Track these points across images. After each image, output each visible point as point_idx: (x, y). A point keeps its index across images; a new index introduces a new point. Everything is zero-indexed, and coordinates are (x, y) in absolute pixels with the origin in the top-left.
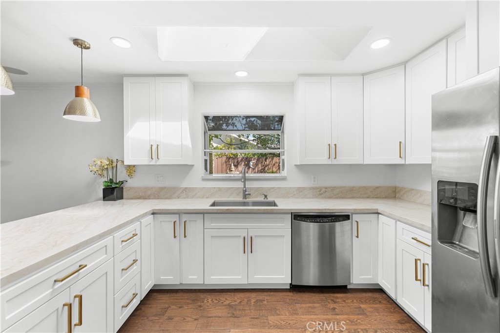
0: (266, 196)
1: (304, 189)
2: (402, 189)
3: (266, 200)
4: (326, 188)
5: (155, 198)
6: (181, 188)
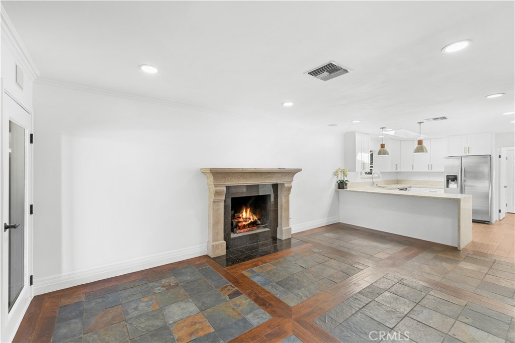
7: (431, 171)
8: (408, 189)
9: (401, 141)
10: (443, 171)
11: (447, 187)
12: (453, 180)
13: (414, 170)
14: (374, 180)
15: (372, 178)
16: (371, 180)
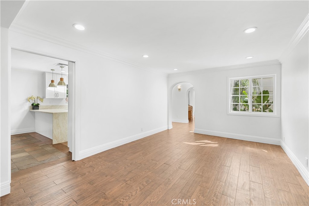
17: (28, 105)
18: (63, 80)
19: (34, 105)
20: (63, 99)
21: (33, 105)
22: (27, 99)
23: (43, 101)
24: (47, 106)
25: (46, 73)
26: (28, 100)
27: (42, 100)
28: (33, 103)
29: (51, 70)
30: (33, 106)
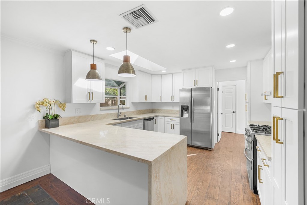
0: (125, 115)
1: (134, 111)
2: (155, 109)
3: (125, 117)
4: (139, 111)
5: (76, 123)
6: (91, 115)
7: (173, 101)
8: (155, 118)
9: (151, 74)
10: (179, 102)
11: (182, 116)
12: (186, 110)
13: (162, 101)
14: (120, 111)
15: (118, 109)
16: (116, 111)
17: (36, 118)
18: (130, 62)
19: (50, 117)
20: (96, 103)
21: (46, 117)
22: (34, 105)
23: (66, 109)
24: (72, 118)
25: (73, 51)
26: (36, 107)
27: (62, 106)
28: (47, 114)
29: (91, 41)
30: (46, 121)
